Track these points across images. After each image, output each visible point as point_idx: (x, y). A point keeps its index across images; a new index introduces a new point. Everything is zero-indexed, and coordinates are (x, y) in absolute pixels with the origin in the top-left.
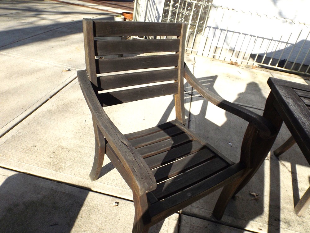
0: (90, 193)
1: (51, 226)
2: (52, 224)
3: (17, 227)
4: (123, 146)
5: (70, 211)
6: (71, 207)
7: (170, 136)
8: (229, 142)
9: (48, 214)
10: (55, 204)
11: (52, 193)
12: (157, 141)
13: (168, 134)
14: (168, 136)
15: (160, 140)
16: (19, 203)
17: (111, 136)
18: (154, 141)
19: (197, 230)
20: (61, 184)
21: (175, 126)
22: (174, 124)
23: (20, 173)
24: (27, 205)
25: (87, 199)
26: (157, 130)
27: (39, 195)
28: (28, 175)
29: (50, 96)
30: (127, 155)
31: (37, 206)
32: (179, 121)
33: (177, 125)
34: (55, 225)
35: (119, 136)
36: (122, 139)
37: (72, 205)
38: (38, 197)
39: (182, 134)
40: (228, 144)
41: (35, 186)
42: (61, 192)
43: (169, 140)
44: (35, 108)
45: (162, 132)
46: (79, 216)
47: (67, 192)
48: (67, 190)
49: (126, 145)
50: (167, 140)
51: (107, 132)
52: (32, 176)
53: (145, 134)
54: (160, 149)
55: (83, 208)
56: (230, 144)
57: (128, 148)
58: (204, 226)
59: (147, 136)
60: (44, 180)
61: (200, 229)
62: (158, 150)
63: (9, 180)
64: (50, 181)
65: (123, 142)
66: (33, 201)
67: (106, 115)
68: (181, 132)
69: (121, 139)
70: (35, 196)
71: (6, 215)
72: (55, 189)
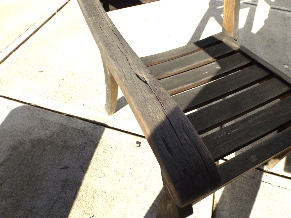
0: (107, 129)
1: (62, 169)
2: (63, 167)
3: (23, 169)
4: (140, 85)
5: (83, 151)
6: (84, 146)
7: (215, 58)
8: (285, 65)
9: (58, 155)
10: (65, 142)
11: (62, 130)
12: (195, 66)
13: (212, 55)
14: (211, 59)
15: (199, 64)
16: (25, 140)
17: (116, 61)
18: (190, 66)
19: (240, 181)
20: (72, 118)
21: (220, 42)
22: (220, 39)
23: (26, 105)
24: (34, 143)
25: (103, 137)
26: (194, 49)
27: (47, 131)
28: (35, 107)
29: (57, 10)
30: (149, 107)
31: (46, 144)
32: (228, 34)
33: (224, 40)
34: (67, 168)
35: (131, 61)
36: (138, 67)
37: (85, 144)
38: (46, 134)
39: (233, 55)
40: (283, 67)
41: (42, 120)
42: (73, 128)
43: (212, 65)
44: (40, 25)
45: (202, 51)
46: (94, 158)
47: (80, 129)
48: (79, 126)
49: (145, 82)
50: (209, 65)
51: (107, 54)
52: (38, 108)
53: (177, 55)
54: (201, 79)
55: (98, 149)
56: (286, 66)
57: (152, 91)
58: (250, 176)
59: (178, 59)
60: (53, 112)
61: (245, 180)
62: (198, 80)
63: (13, 113)
64: (59, 114)
65: (139, 75)
66: (41, 139)
67: (108, 21)
68: (231, 51)
69: (134, 67)
70: (43, 133)
71: (11, 155)
72: (65, 125)
